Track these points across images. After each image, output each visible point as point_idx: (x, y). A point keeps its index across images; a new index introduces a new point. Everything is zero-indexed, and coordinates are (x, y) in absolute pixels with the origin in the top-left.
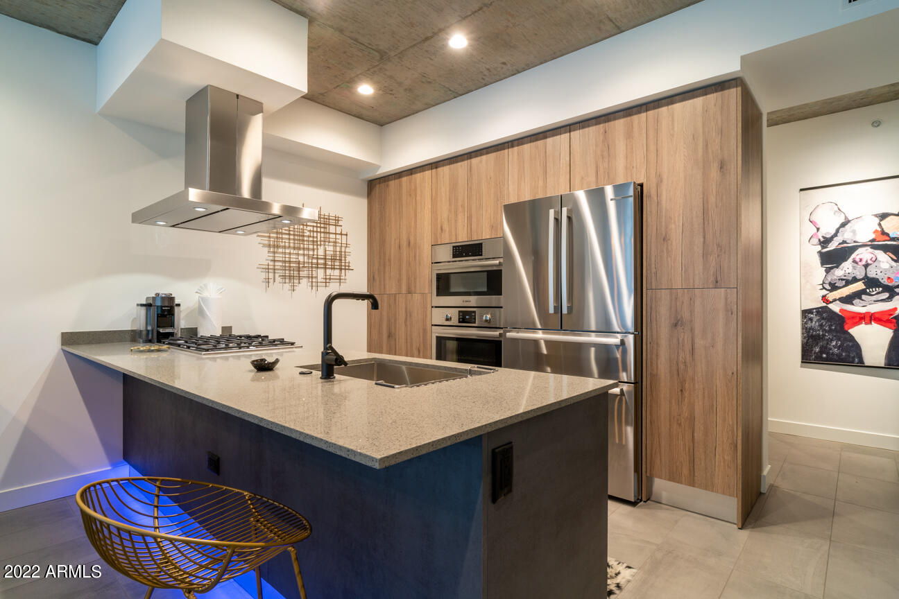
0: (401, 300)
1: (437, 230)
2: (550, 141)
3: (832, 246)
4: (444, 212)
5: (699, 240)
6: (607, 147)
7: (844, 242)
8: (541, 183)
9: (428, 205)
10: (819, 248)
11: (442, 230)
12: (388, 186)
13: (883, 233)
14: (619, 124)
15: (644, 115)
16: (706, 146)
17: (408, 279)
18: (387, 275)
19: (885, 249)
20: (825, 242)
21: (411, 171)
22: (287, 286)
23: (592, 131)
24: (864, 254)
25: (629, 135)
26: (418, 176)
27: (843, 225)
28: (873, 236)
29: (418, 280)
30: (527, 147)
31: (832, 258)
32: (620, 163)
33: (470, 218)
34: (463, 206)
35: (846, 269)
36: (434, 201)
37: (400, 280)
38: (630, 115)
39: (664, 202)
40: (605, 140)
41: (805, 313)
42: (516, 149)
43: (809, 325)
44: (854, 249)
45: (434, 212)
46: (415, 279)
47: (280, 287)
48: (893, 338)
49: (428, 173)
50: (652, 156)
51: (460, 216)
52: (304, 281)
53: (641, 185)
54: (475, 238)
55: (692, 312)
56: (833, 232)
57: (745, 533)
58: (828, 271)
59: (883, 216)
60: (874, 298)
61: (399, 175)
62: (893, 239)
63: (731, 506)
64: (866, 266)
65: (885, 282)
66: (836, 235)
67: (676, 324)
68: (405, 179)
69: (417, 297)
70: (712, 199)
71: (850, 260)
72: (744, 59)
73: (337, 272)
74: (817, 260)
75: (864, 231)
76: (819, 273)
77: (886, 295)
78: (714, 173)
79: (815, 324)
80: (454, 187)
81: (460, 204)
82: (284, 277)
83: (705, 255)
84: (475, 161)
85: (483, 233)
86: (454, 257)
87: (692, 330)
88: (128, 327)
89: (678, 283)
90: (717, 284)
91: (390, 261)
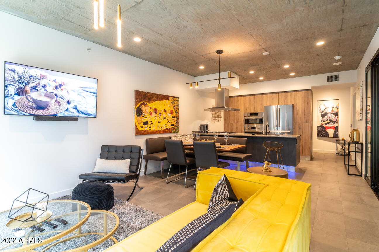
0: (235, 125)
1: (245, 109)
2: (274, 94)
3: (323, 113)
4: (247, 106)
5: (304, 115)
6: (286, 97)
7: (326, 112)
8: (272, 102)
9: (243, 104)
10: (321, 113)
11: (247, 109)
12: (230, 99)
13: (333, 111)
14: (289, 93)
15: (294, 93)
16: (305, 99)
17: (237, 120)
18: (230, 119)
19: (333, 114)
20: (322, 112)
21: (238, 96)
22: (214, 122)
23: (283, 94)
24: (329, 115)
25: (291, 96)
26: (240, 98)
27: (325, 109)
28: (331, 111)
29: (240, 120)
30: (269, 95)
31: (323, 115)
32: (289, 101)
33: (254, 108)
34: (252, 105)
35: (326, 118)
36: (244, 103)
37: (234, 120)
38: (291, 92)
39: (297, 108)
40: (286, 96)
41: (318, 127)
42: (266, 95)
43: (319, 129)
44: (327, 114)
45: (244, 105)
46: (239, 120)
47: (213, 122)
48: (334, 132)
49: (243, 97)
50: (295, 100)
51: (252, 107)
52: (216, 120)
53: (293, 105)
54: (256, 112)
55: (302, 127)
56: (323, 110)
57: (311, 161)
58: (322, 118)
59: (333, 107)
60: (331, 124)
61: (234, 97)
62: (335, 112)
63: (309, 158)
64: (330, 117)
65: (333, 120)
66: (324, 111)
67: (300, 129)
68: (235, 98)
69: (239, 124)
70: (306, 108)
71: (327, 116)
72: (311, 87)
73: (220, 118)
74: (320, 116)
75: (329, 110)
76: (321, 118)
77: (333, 123)
78: (306, 104)
79: (320, 129)
80: (250, 101)
81: (252, 104)
82: (214, 120)
83: (305, 117)
84: (255, 96)
85: (258, 111)
86: (250, 115)
87: (302, 130)
88: (197, 130)
89: (300, 122)
90: (307, 122)
91: (231, 116)
